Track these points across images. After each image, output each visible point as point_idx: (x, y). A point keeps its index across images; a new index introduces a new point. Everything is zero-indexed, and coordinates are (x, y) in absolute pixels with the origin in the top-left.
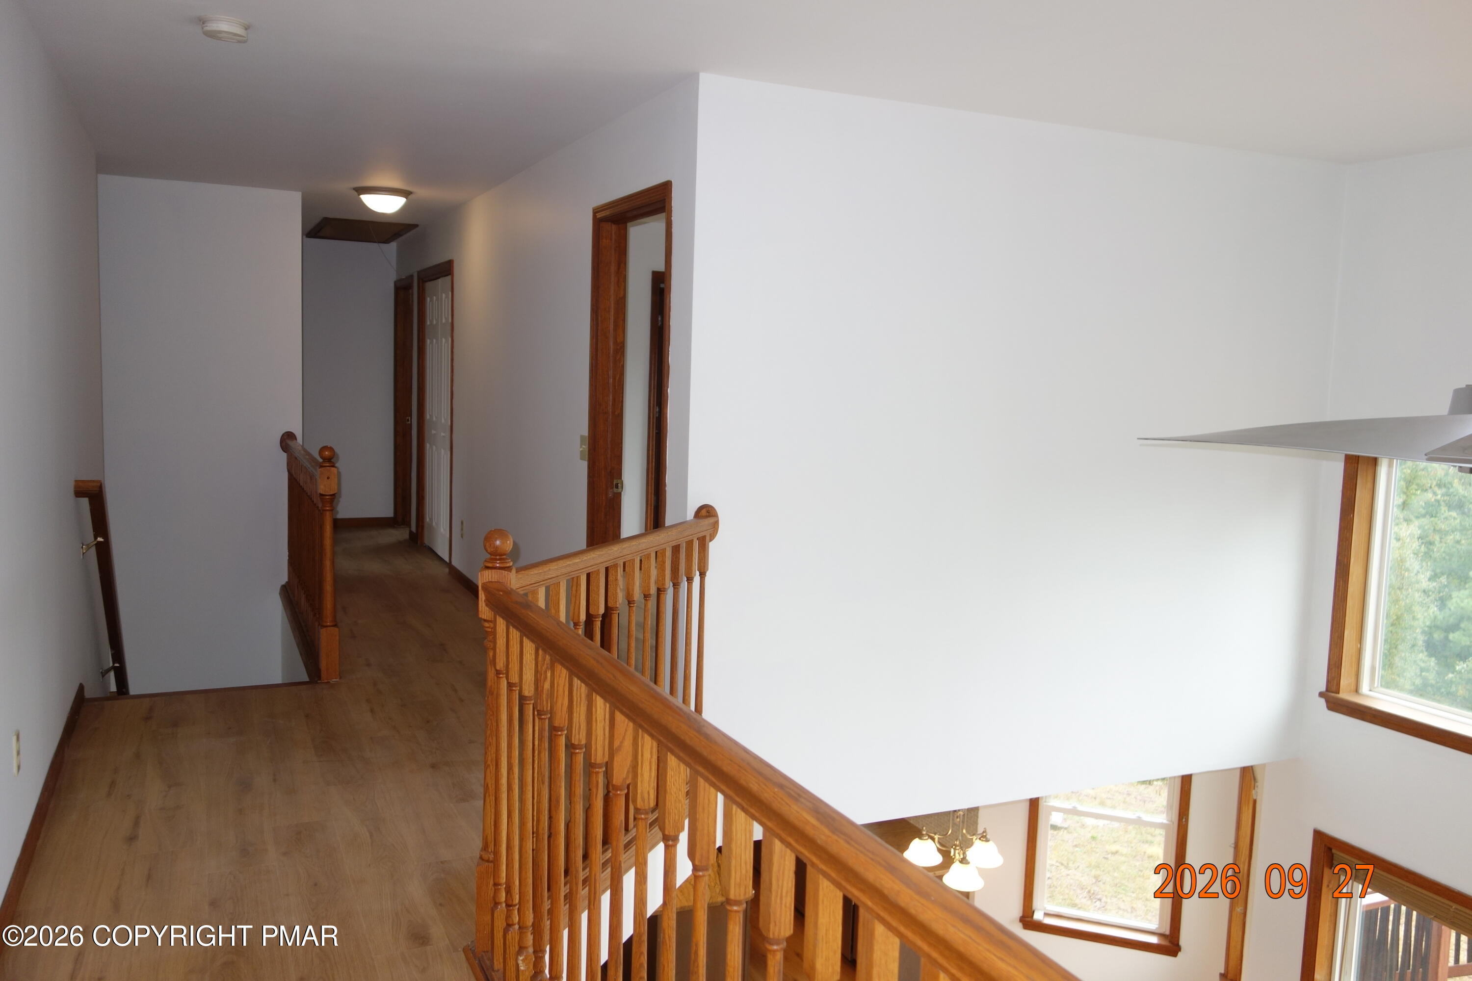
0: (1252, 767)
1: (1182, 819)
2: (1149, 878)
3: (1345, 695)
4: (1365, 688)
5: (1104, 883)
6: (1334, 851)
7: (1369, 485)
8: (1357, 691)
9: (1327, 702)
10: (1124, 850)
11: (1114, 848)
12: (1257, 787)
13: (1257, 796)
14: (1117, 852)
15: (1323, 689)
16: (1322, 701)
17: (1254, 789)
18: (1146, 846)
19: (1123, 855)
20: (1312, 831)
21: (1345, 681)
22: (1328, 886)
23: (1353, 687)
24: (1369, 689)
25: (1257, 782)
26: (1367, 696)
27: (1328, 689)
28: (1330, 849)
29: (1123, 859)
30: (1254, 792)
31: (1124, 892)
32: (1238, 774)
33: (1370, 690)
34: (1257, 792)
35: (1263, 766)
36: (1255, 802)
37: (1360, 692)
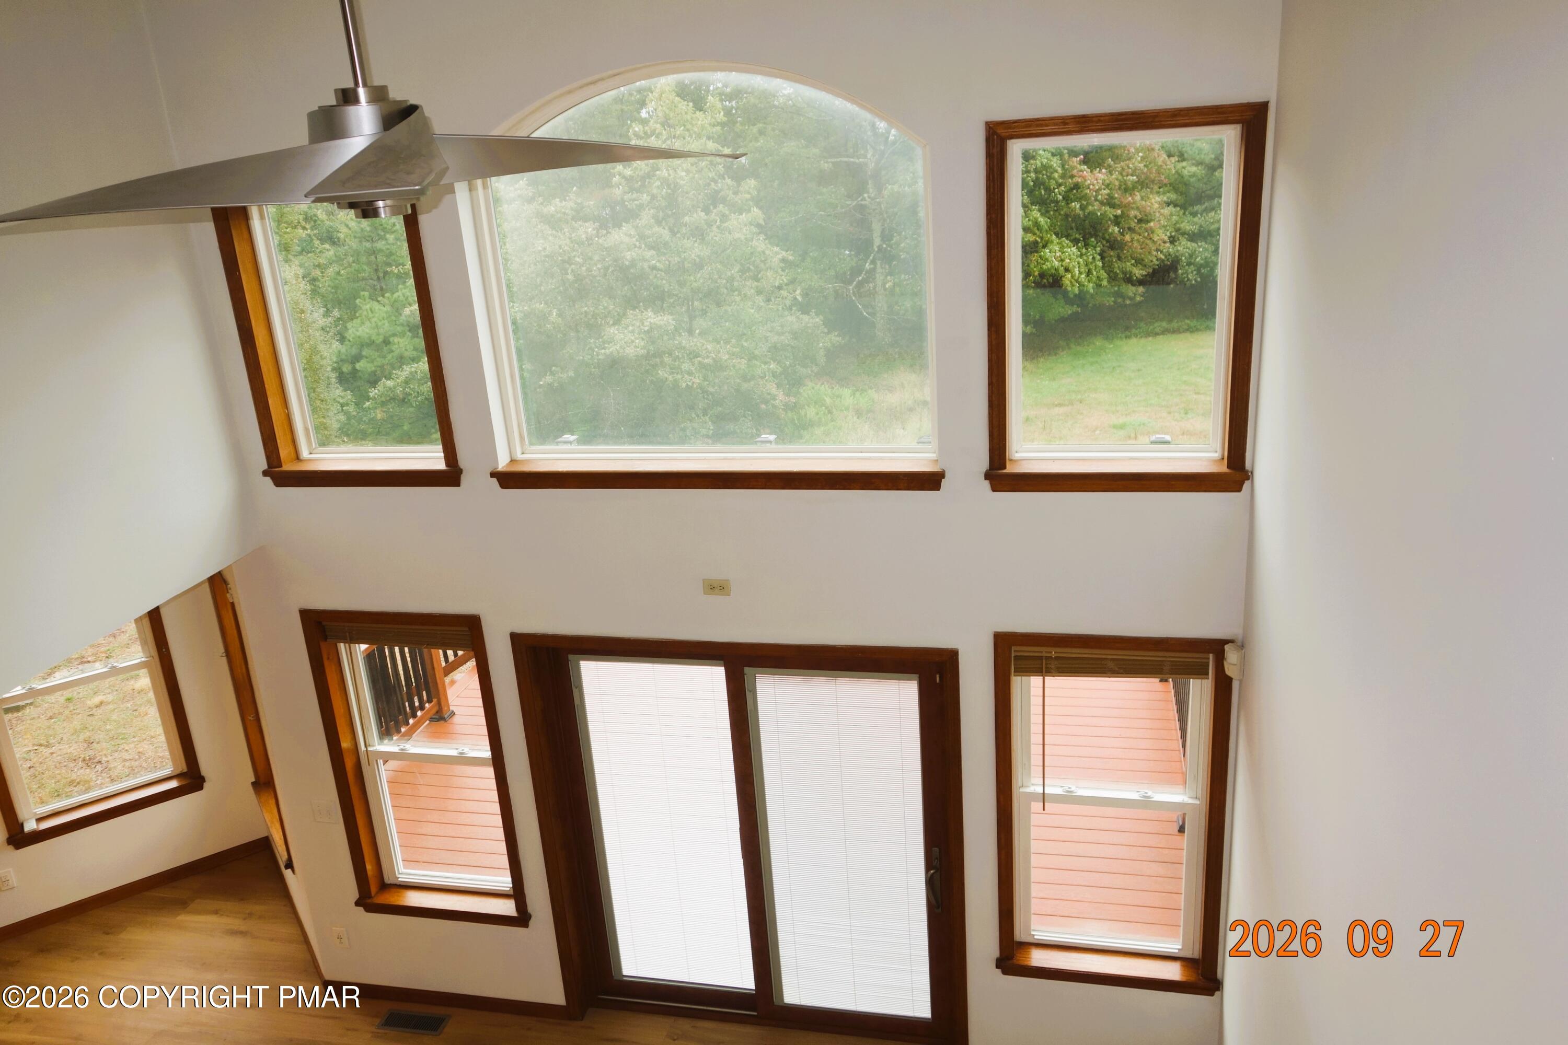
0: (220, 573)
1: (162, 650)
2: (147, 714)
3: (288, 466)
4: (305, 453)
5: (98, 743)
6: (324, 623)
7: (246, 235)
8: (298, 458)
9: (273, 479)
10: (110, 698)
11: (97, 700)
12: (230, 589)
13: (233, 598)
14: (101, 703)
15: (265, 467)
16: (268, 479)
17: (228, 592)
18: (132, 682)
19: (109, 703)
20: (298, 612)
21: (284, 452)
22: (328, 658)
23: (293, 455)
24: (309, 453)
25: (228, 584)
26: (309, 460)
27: (270, 465)
28: (320, 623)
29: (111, 707)
30: (228, 595)
31: (123, 741)
32: (206, 588)
33: (311, 454)
34: (231, 595)
35: (230, 566)
36: (233, 604)
37: (301, 458)
